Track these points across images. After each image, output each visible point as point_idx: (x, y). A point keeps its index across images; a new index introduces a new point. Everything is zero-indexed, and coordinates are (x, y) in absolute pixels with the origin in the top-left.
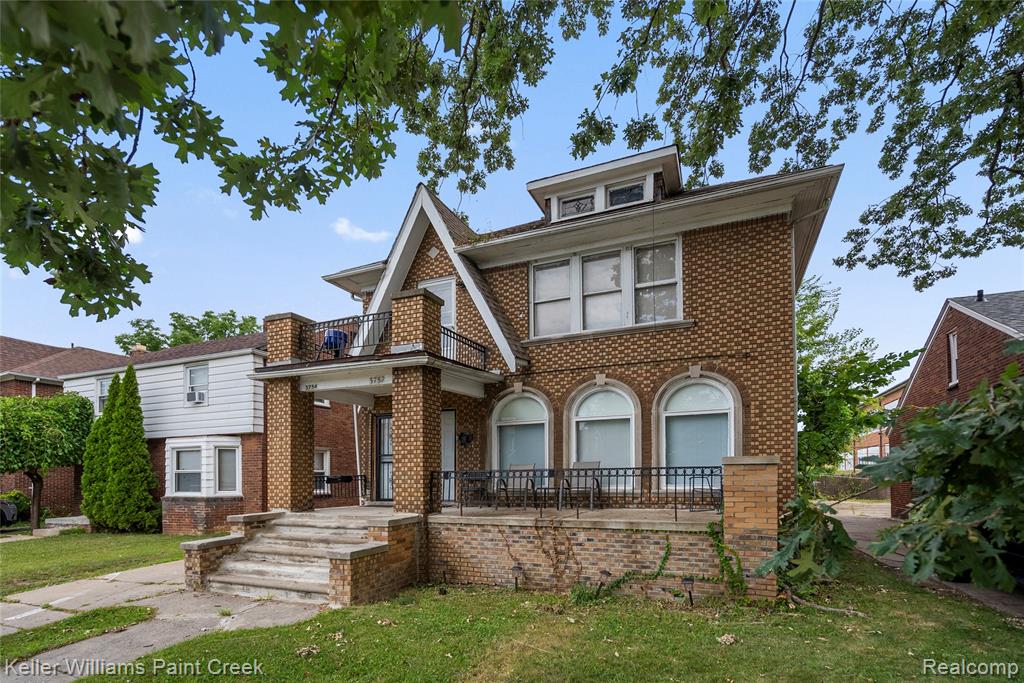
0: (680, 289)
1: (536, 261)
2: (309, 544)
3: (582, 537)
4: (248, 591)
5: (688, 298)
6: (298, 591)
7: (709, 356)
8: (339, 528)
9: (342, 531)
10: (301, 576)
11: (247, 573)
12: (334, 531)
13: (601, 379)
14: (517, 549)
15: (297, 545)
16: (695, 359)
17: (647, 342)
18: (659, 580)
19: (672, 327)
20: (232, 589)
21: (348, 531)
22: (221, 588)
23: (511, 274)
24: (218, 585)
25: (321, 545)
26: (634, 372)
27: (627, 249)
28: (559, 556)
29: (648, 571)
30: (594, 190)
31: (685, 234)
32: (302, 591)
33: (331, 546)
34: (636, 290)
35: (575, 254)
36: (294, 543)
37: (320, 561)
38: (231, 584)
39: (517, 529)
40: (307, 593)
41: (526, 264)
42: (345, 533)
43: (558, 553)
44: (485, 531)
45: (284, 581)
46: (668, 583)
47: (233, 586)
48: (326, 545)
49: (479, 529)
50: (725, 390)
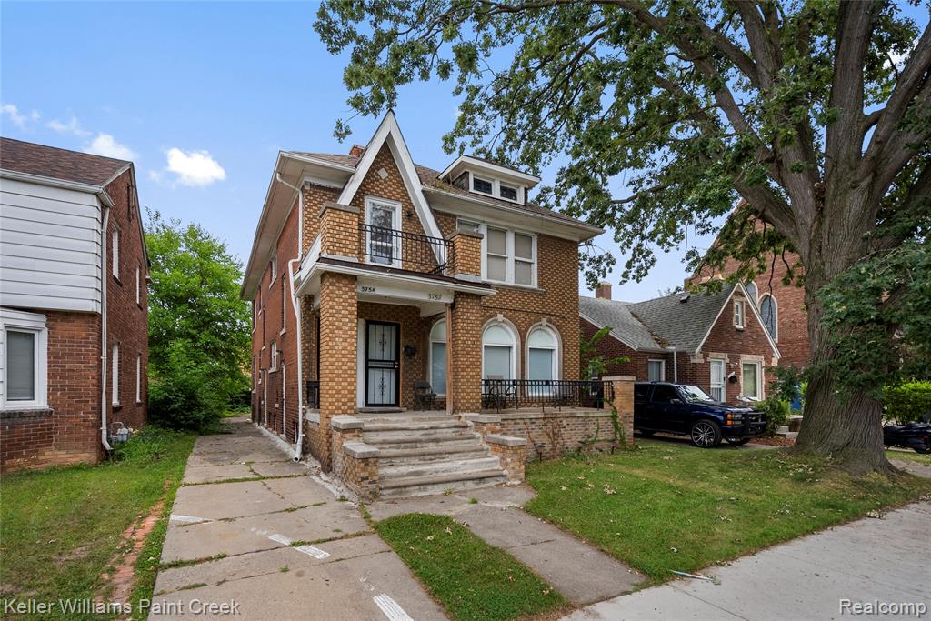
0: (535, 267)
1: (460, 216)
2: (419, 445)
3: (565, 422)
4: (425, 490)
5: (541, 276)
6: (472, 479)
7: (549, 314)
8: (431, 428)
9: (432, 431)
10: (457, 469)
11: (402, 476)
12: (426, 432)
13: (500, 317)
14: (533, 434)
15: (406, 447)
16: (544, 314)
17: (523, 297)
18: (596, 444)
19: (533, 291)
20: (407, 492)
21: (438, 431)
22: (393, 494)
23: (446, 220)
24: (391, 491)
25: (431, 444)
26: (517, 316)
27: (512, 231)
28: (554, 435)
29: (590, 440)
30: (493, 180)
31: (540, 235)
32: (477, 479)
33: (441, 444)
34: (516, 261)
35: (484, 222)
36: (403, 445)
37: (450, 456)
38: (405, 486)
39: (533, 420)
40: (481, 479)
41: (455, 216)
42: (436, 433)
43: (555, 434)
44: (515, 423)
45: (460, 473)
46: (598, 445)
47: (408, 489)
48: (434, 444)
49: (512, 422)
50: (554, 335)
